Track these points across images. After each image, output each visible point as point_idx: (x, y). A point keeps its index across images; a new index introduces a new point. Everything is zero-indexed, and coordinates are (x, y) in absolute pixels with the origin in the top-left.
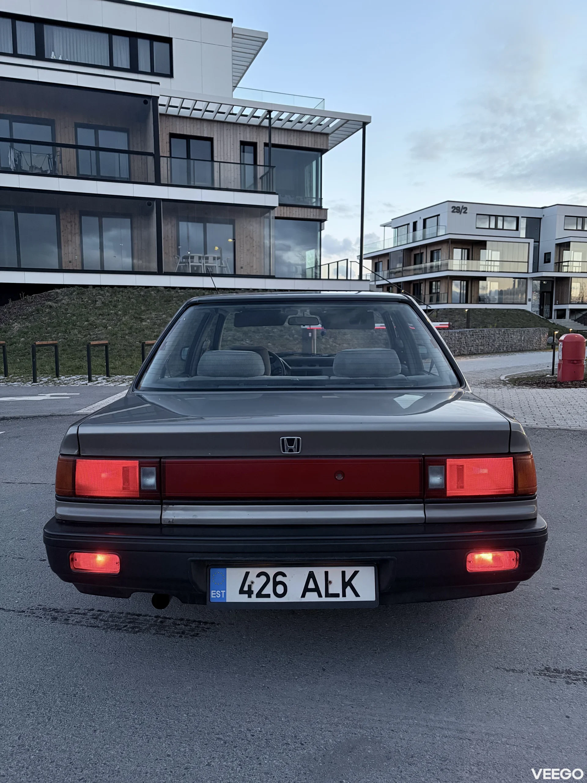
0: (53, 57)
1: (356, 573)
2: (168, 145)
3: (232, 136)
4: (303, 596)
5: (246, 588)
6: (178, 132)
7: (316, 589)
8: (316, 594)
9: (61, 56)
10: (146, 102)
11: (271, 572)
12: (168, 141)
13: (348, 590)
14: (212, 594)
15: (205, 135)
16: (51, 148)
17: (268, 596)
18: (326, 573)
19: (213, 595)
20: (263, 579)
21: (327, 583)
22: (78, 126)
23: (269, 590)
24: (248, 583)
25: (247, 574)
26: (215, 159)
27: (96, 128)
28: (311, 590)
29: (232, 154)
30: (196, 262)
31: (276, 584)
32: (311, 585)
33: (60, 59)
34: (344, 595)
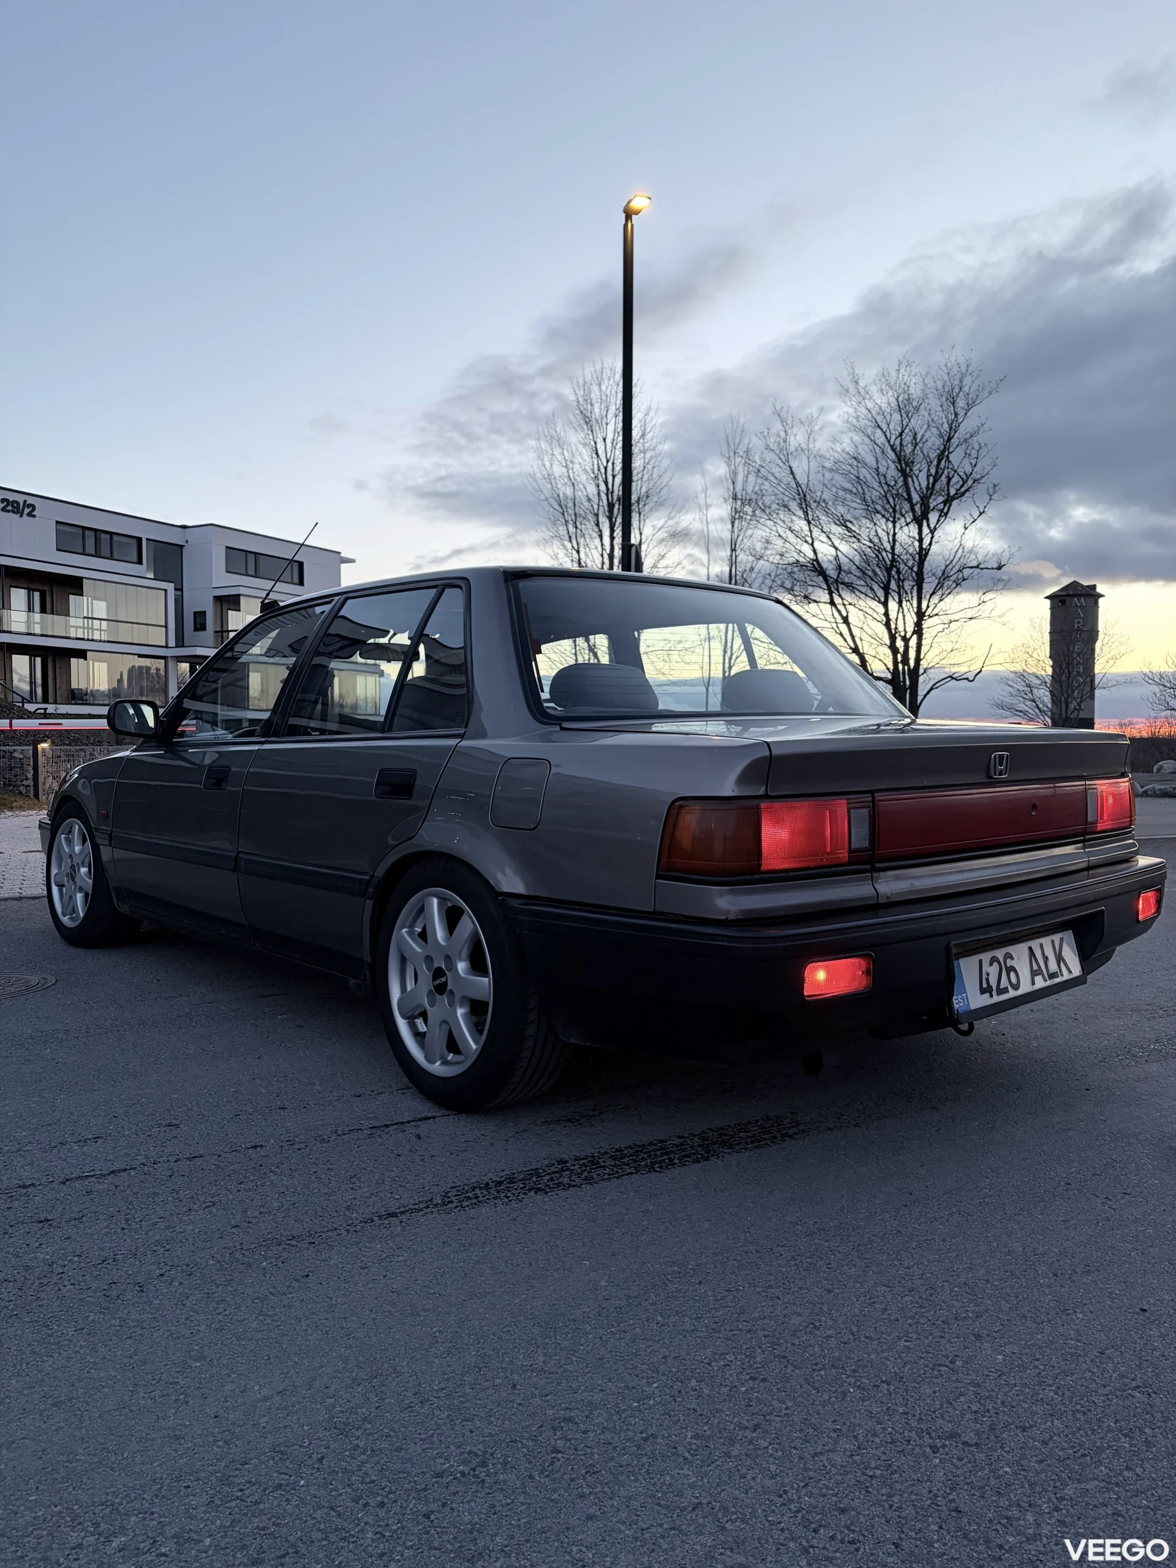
1: (1061, 942)
5: (985, 985)
7: (1040, 972)
8: (1042, 978)
11: (999, 954)
13: (1062, 964)
14: (955, 1002)
18: (1041, 947)
19: (957, 1004)
20: (996, 966)
21: (1044, 960)
23: (1004, 982)
24: (985, 976)
25: (981, 961)
28: (1037, 974)
32: (1035, 967)
34: (1062, 972)
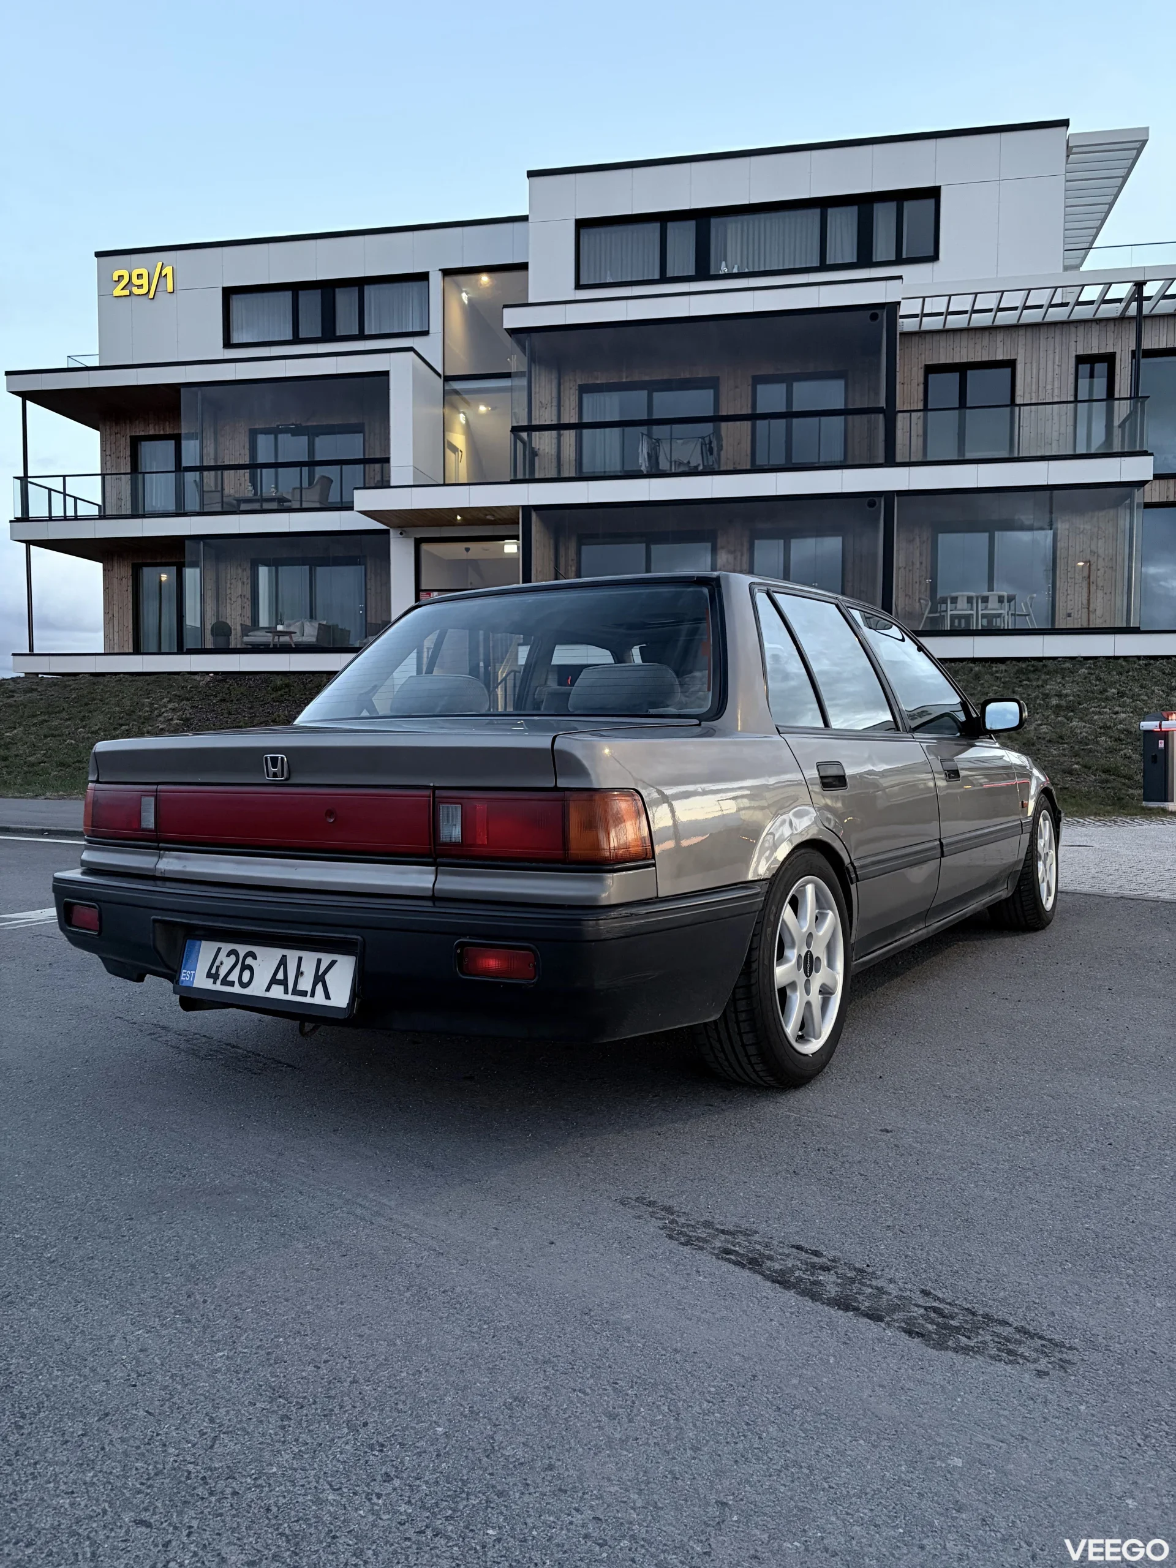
0: (724, 270)
1: (333, 963)
2: (921, 387)
3: (1057, 351)
4: (268, 989)
5: (213, 971)
6: (942, 361)
7: (284, 982)
8: (281, 988)
9: (736, 266)
10: (874, 317)
11: (242, 950)
12: (921, 380)
13: (319, 988)
14: (183, 974)
15: (1000, 357)
16: (711, 425)
17: (232, 984)
18: (300, 959)
19: (184, 976)
20: (233, 958)
21: (299, 973)
22: (757, 380)
24: (217, 963)
25: (219, 949)
26: (1018, 401)
27: (789, 380)
28: (279, 982)
29: (1056, 384)
30: (962, 608)
31: (245, 967)
32: (280, 976)
33: (735, 271)
34: (313, 995)
